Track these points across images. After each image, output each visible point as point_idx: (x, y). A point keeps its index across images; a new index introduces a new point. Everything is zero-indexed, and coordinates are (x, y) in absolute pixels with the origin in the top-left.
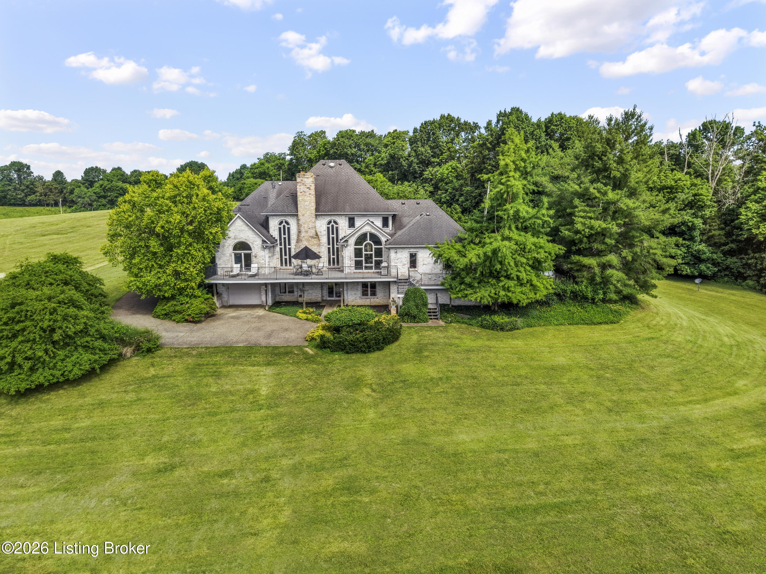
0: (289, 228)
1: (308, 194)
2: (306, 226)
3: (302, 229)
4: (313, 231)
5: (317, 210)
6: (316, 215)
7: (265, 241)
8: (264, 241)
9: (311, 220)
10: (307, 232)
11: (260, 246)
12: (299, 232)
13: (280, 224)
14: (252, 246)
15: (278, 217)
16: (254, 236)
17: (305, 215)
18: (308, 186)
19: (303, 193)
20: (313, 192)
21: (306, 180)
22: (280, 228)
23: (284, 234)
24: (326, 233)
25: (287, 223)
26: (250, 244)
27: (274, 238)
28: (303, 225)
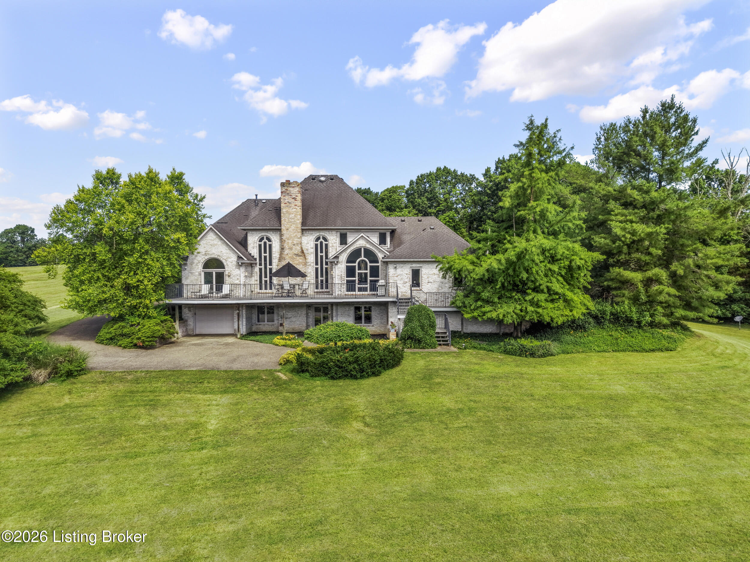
0: (270, 246)
1: (293, 205)
2: (290, 241)
3: (286, 246)
4: (299, 248)
5: (303, 224)
6: (303, 230)
7: (241, 258)
8: (239, 258)
9: (296, 236)
10: (291, 249)
11: (235, 263)
12: (282, 249)
13: (261, 240)
14: (225, 264)
15: (258, 233)
16: (228, 251)
17: (290, 230)
18: (294, 197)
19: (288, 204)
20: (299, 203)
21: (291, 189)
22: (260, 246)
23: (265, 252)
24: (313, 250)
25: (269, 239)
26: (224, 261)
27: (253, 256)
28: (287, 241)
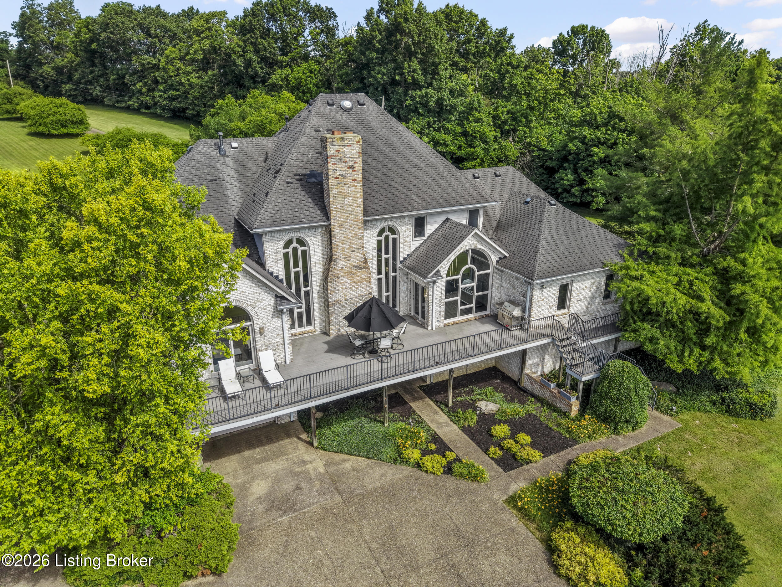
1: (349, 181)
2: (346, 246)
5: (366, 213)
6: (365, 222)
8: (279, 298)
9: (356, 235)
10: (348, 258)
11: (271, 309)
13: (287, 246)
14: (252, 313)
15: (282, 234)
16: (256, 289)
17: (346, 225)
18: (351, 164)
19: (341, 179)
20: (359, 176)
21: (346, 149)
23: (296, 266)
24: (375, 253)
26: (249, 309)
28: (341, 246)
